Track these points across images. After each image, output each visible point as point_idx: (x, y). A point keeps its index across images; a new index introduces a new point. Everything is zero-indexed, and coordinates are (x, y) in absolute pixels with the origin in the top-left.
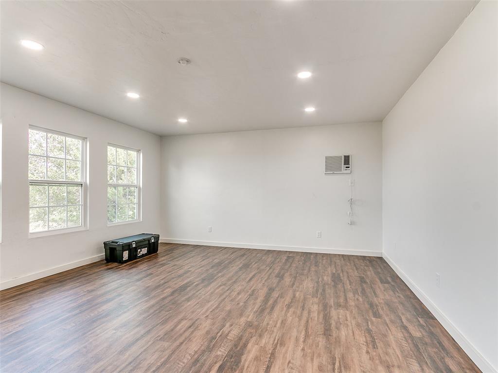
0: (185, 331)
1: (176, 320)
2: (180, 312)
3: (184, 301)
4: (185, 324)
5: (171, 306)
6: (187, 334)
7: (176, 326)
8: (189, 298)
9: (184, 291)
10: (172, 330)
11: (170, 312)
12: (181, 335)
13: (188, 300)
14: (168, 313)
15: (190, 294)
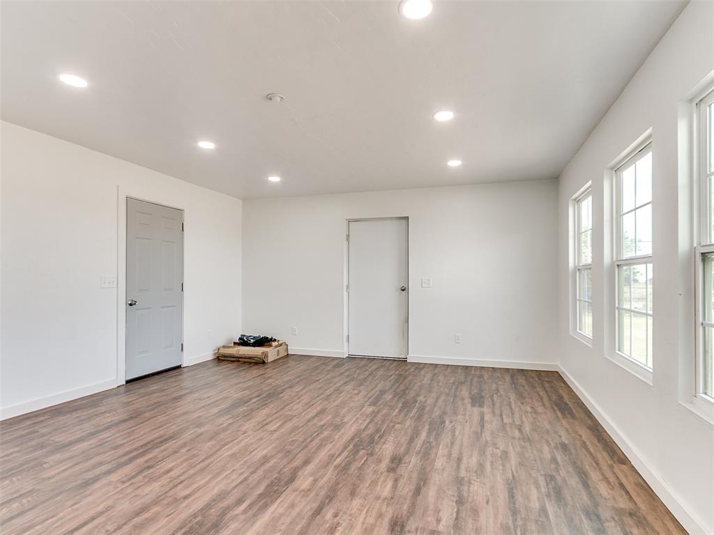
0: (272, 421)
1: (282, 430)
2: (277, 439)
3: (273, 457)
4: (272, 427)
5: (292, 447)
6: (270, 419)
7: (281, 425)
8: (263, 464)
9: (272, 482)
10: (285, 422)
11: (291, 440)
12: (276, 419)
13: (265, 459)
14: (294, 439)
15: (260, 472)
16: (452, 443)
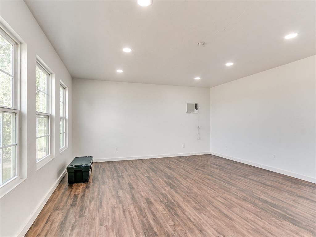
16: (132, 221)
